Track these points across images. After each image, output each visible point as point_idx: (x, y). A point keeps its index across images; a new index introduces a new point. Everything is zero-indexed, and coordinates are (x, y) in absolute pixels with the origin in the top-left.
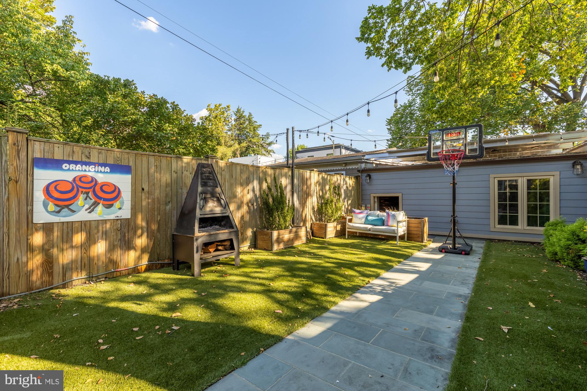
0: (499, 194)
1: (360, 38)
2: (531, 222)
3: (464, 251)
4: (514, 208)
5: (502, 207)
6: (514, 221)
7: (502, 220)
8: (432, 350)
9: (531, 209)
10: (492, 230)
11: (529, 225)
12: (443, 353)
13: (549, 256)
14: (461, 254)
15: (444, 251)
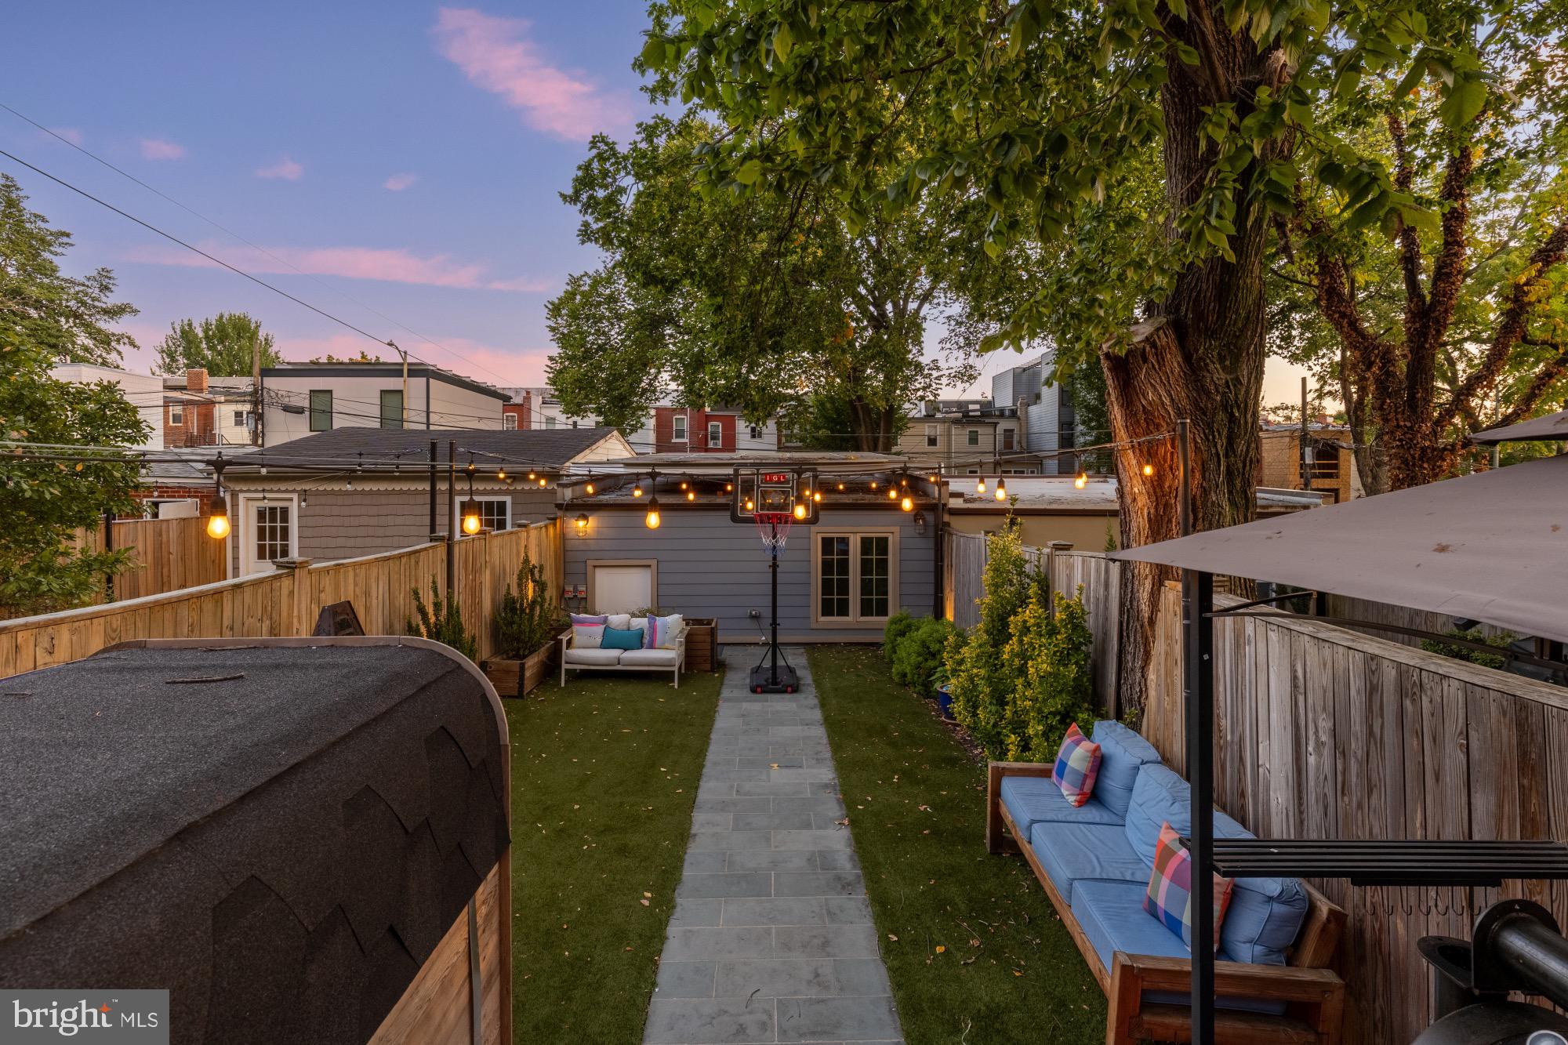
0: (824, 562)
1: (571, 198)
2: (866, 610)
3: (790, 686)
4: (844, 587)
5: (827, 586)
6: (843, 610)
7: (827, 610)
8: (839, 878)
9: (866, 587)
10: (813, 626)
11: (863, 614)
12: (851, 878)
13: (896, 679)
14: (785, 692)
15: (759, 690)
